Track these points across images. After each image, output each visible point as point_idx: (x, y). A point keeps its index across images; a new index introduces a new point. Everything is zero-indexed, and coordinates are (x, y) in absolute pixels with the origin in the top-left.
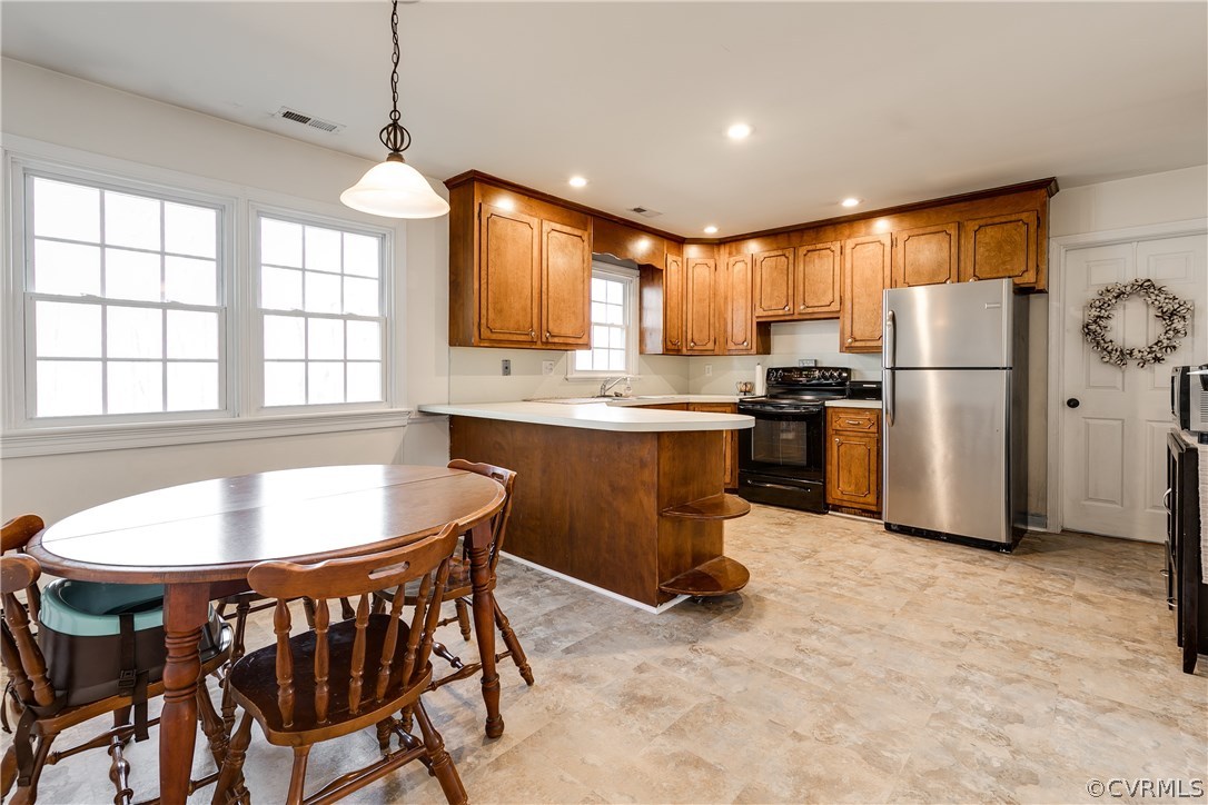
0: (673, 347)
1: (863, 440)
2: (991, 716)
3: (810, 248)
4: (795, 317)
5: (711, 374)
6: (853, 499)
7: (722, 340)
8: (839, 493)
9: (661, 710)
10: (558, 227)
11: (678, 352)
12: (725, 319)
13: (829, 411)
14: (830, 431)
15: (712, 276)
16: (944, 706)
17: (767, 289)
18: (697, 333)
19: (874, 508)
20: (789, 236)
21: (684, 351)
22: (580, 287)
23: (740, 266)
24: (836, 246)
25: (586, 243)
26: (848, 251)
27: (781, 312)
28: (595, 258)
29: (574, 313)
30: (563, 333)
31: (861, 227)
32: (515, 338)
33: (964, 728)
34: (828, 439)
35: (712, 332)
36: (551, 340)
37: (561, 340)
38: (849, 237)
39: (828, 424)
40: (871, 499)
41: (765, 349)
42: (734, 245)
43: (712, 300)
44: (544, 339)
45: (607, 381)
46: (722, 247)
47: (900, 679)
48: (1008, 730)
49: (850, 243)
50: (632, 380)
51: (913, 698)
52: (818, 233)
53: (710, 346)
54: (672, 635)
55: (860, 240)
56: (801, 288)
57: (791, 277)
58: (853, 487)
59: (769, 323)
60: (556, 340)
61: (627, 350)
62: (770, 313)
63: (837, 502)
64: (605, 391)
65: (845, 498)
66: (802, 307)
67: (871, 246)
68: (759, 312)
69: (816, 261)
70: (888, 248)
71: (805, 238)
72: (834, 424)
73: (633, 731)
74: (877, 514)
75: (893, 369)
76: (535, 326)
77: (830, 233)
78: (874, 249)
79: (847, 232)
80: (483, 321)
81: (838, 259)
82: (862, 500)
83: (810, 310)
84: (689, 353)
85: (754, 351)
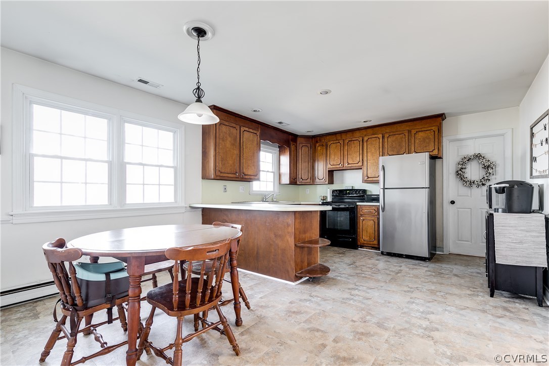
1: (372, 218)
2: (422, 313)
3: (350, 140)
4: (344, 168)
5: (309, 193)
6: (369, 242)
7: (313, 178)
8: (363, 240)
9: (301, 315)
10: (247, 129)
11: (295, 183)
12: (315, 169)
13: (359, 207)
14: (359, 215)
15: (309, 151)
16: (405, 310)
17: (332, 157)
18: (303, 175)
19: (377, 246)
20: (341, 135)
21: (298, 183)
23: (321, 147)
24: (360, 139)
25: (258, 137)
26: (365, 141)
27: (338, 166)
29: (254, 166)
30: (249, 174)
31: (370, 131)
32: (230, 176)
33: (413, 316)
34: (358, 218)
35: (309, 174)
36: (244, 177)
37: (248, 177)
39: (358, 212)
40: (375, 242)
41: (331, 182)
42: (318, 138)
44: (241, 177)
45: (266, 195)
46: (313, 139)
47: (389, 303)
48: (428, 316)
49: (366, 138)
50: (276, 194)
51: (395, 308)
52: (353, 133)
53: (309, 181)
54: (302, 292)
55: (369, 137)
56: (346, 156)
57: (342, 152)
58: (368, 238)
59: (333, 171)
60: (246, 177)
61: (274, 182)
62: (334, 166)
63: (362, 244)
64: (265, 199)
65: (365, 242)
66: (347, 164)
67: (374, 139)
68: (329, 166)
69: (352, 145)
70: (381, 140)
71: (348, 135)
72: (361, 212)
73: (292, 322)
74: (378, 249)
75: (384, 189)
76: (238, 170)
77: (358, 134)
79: (364, 134)
80: (217, 168)
81: (361, 144)
82: (372, 243)
83: (350, 165)
84: (300, 183)
85: (327, 183)
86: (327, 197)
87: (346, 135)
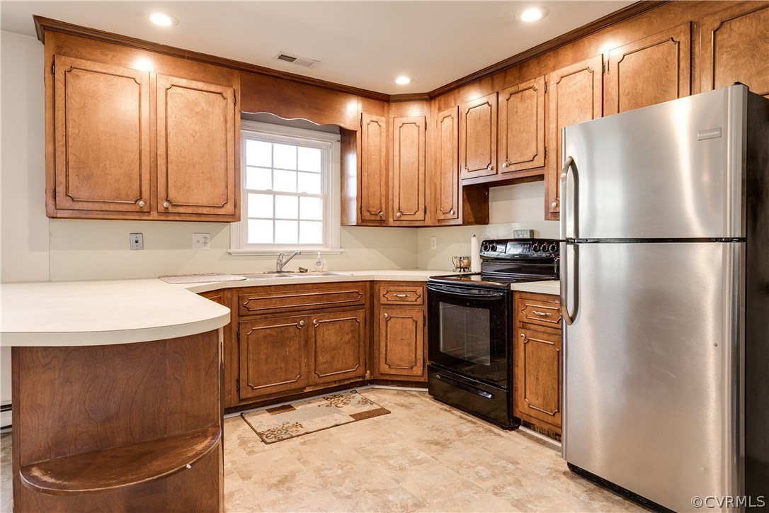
0: (372, 218)
1: (553, 338)
3: (513, 89)
4: (499, 178)
5: (435, 248)
6: (542, 416)
7: (433, 208)
8: (526, 406)
10: (184, 82)
11: (382, 223)
12: (435, 185)
13: (517, 297)
14: (517, 324)
15: (422, 137)
17: (471, 146)
18: (405, 201)
20: (492, 80)
21: (391, 221)
22: (221, 150)
23: (448, 121)
24: (539, 83)
25: (230, 101)
26: (552, 87)
27: (485, 172)
28: (243, 117)
29: (210, 179)
30: (192, 202)
31: (567, 53)
32: (112, 207)
34: (514, 333)
35: (422, 199)
36: (171, 210)
37: (190, 210)
38: (554, 69)
39: (515, 313)
41: (481, 217)
42: (442, 98)
43: (422, 163)
44: (160, 209)
45: (281, 255)
46: (433, 102)
49: (554, 76)
50: (324, 254)
52: (521, 69)
53: (420, 215)
55: (565, 70)
56: (504, 141)
57: (494, 128)
58: (541, 400)
59: (487, 186)
60: (181, 210)
61: (325, 221)
62: (474, 174)
63: (526, 418)
64: (282, 265)
65: (533, 413)
66: (504, 165)
67: (579, 77)
68: (465, 174)
69: (519, 105)
70: (598, 77)
71: (508, 78)
72: (520, 314)
76: (146, 194)
77: (534, 68)
78: (583, 78)
79: (551, 63)
80: (61, 189)
81: (542, 98)
82: (550, 419)
83: (513, 168)
84: (397, 224)
85: (460, 221)
86: (469, 258)
87: (505, 77)
